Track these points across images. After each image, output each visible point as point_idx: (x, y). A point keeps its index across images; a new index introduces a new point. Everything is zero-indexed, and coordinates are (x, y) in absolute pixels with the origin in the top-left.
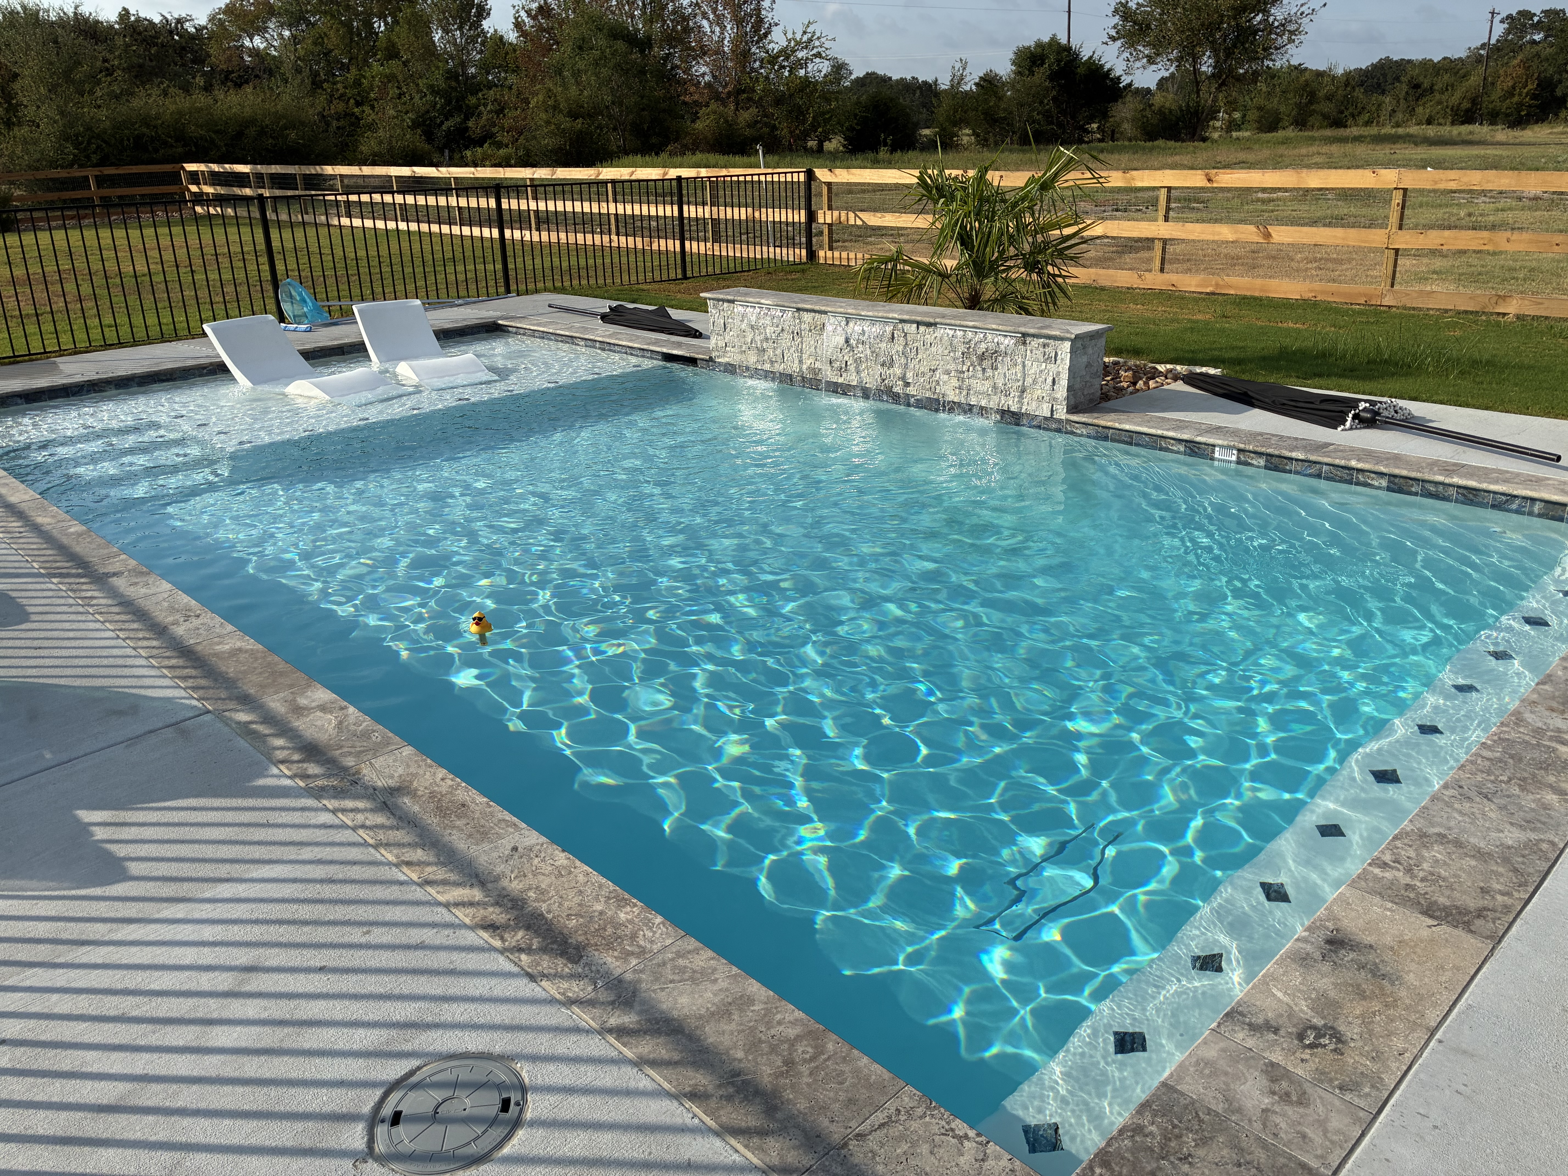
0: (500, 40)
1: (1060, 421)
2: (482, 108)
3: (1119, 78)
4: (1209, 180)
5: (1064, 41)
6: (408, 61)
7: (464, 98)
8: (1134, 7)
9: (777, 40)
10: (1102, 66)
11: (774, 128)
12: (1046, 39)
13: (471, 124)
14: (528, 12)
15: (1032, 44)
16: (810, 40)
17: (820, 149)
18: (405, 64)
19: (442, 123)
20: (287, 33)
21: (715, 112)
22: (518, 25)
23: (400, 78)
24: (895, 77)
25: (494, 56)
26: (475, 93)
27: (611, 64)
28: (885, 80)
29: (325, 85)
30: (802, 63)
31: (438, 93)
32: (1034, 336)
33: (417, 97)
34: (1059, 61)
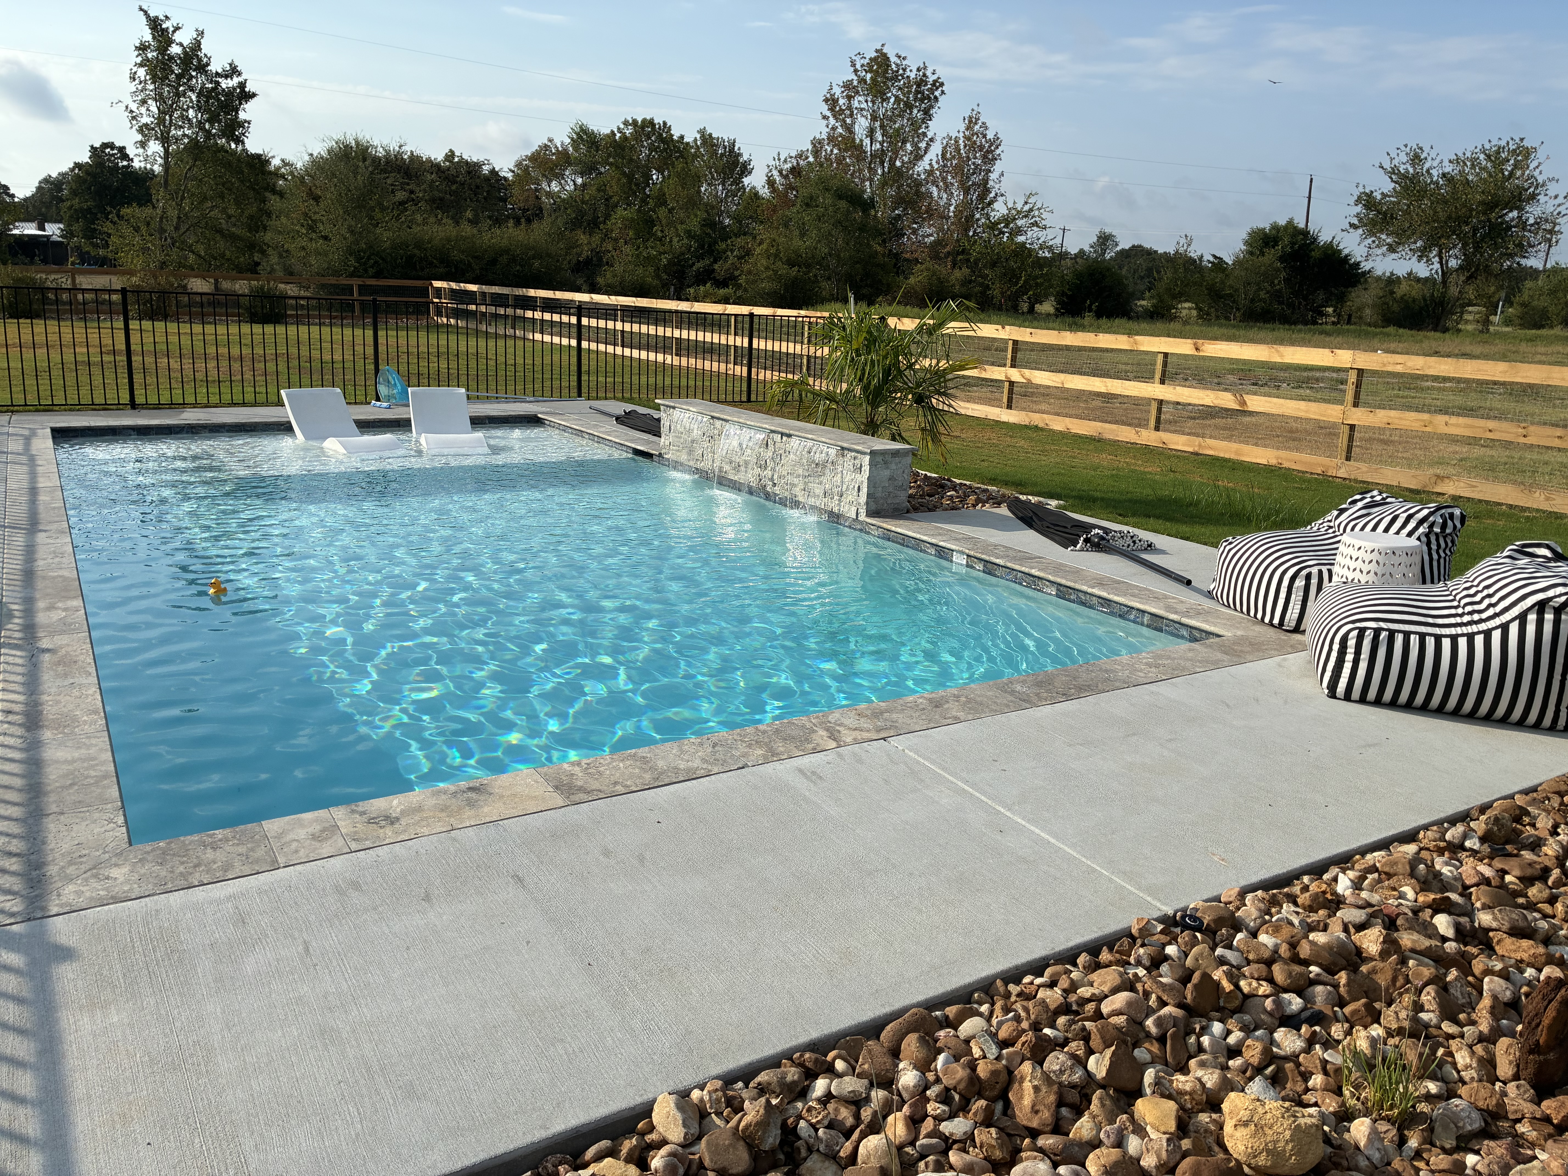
0: (755, 195)
1: (862, 523)
2: (729, 253)
3: (1358, 264)
4: (1197, 349)
5: (1302, 225)
6: (673, 208)
7: (716, 242)
8: (1379, 197)
9: (999, 209)
10: (1340, 251)
11: (988, 287)
12: (1282, 222)
13: (716, 267)
14: (780, 172)
15: (1268, 227)
16: (1031, 210)
17: (1031, 310)
18: (670, 211)
19: (694, 264)
20: (579, 181)
21: (928, 269)
22: (771, 182)
23: (664, 222)
24: (1160, 251)
25: (746, 208)
26: (724, 239)
27: (832, 221)
28: (1150, 253)
29: (602, 226)
30: (1019, 231)
31: (693, 238)
32: (849, 450)
33: (675, 240)
34: (1293, 244)
